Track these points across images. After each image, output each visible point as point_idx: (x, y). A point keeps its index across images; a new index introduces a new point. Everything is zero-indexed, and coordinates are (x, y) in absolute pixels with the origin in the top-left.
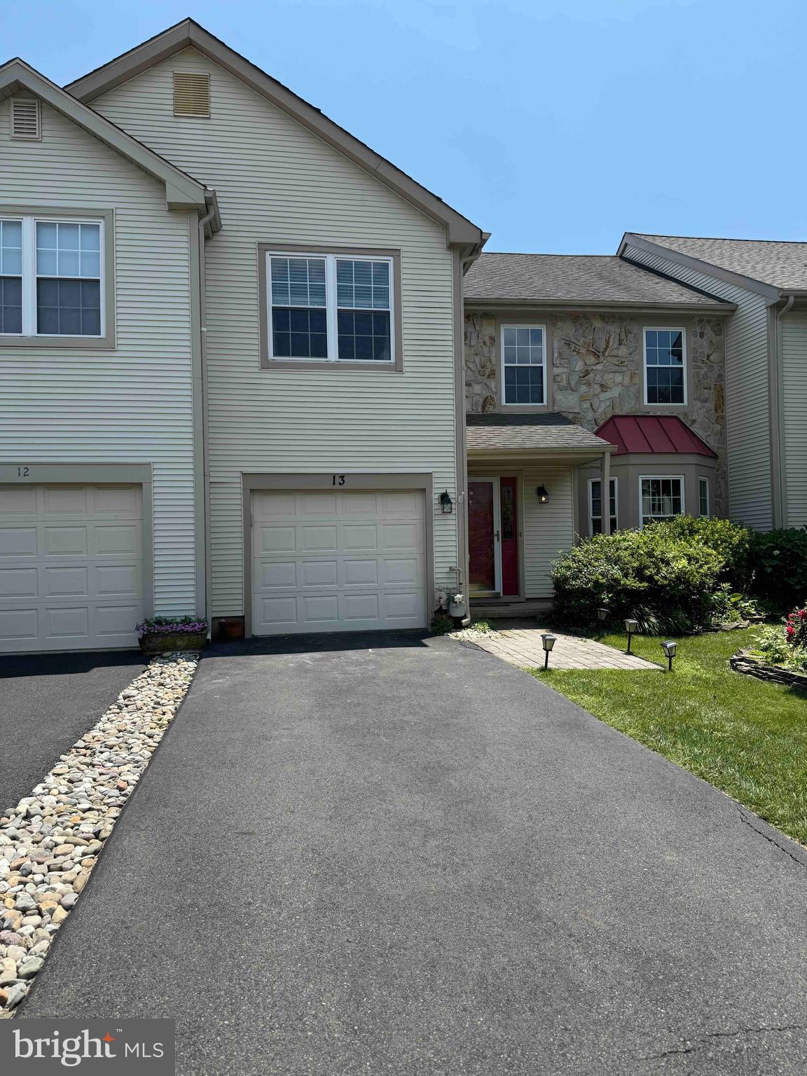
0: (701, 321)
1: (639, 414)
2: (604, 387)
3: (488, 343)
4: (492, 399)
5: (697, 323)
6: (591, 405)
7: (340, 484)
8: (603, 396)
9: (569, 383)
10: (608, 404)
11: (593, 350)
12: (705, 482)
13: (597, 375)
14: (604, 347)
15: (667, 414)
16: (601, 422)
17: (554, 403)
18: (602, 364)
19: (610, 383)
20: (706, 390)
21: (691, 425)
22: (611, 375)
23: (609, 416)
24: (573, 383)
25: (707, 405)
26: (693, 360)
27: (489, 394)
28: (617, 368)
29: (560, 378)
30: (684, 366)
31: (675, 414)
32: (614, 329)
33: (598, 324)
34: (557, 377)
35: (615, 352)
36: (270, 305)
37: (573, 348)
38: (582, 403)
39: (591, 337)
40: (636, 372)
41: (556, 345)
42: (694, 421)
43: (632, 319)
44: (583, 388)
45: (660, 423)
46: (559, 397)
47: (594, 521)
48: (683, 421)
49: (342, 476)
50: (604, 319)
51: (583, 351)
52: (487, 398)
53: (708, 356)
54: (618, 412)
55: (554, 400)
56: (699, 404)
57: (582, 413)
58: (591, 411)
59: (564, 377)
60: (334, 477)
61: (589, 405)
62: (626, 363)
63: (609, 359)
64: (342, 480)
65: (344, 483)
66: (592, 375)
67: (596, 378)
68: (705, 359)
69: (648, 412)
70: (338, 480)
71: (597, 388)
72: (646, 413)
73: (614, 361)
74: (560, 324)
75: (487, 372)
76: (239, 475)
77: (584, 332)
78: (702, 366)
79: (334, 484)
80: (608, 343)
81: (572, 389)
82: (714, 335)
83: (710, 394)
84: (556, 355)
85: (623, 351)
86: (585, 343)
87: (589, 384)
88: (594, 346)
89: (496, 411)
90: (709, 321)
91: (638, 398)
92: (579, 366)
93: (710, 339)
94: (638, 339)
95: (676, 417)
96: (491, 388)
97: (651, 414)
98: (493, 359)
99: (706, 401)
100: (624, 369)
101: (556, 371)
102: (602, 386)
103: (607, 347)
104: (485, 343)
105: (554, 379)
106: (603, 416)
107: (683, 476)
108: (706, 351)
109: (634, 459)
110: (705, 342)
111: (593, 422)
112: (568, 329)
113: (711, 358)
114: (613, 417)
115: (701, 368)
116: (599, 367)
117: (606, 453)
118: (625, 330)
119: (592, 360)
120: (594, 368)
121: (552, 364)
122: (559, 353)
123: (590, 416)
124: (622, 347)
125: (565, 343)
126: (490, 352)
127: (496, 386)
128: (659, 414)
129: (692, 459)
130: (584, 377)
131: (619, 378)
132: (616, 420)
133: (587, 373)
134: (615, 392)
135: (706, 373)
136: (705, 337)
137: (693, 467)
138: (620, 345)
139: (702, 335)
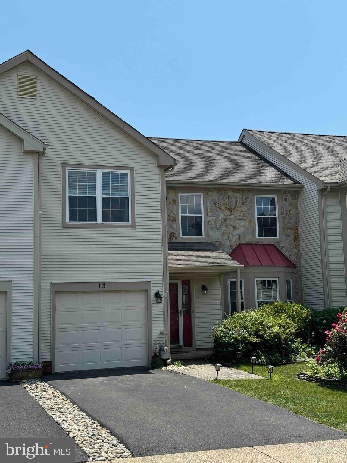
0: (285, 192)
1: (254, 243)
2: (235, 228)
3: (172, 203)
4: (175, 234)
5: (283, 194)
6: (228, 238)
7: (103, 288)
8: (234, 233)
9: (216, 226)
10: (237, 237)
11: (229, 208)
12: (289, 281)
13: (231, 221)
14: (234, 206)
15: (268, 243)
16: (234, 247)
17: (208, 236)
18: (234, 215)
19: (238, 226)
20: (289, 230)
21: (282, 249)
22: (238, 221)
23: (238, 244)
24: (218, 225)
25: (289, 238)
26: (282, 213)
27: (173, 231)
28: (242, 217)
29: (211, 223)
30: (277, 216)
31: (273, 243)
32: (239, 196)
33: (230, 193)
34: (209, 222)
35: (240, 209)
36: (67, 195)
37: (218, 206)
38: (223, 236)
39: (227, 200)
40: (252, 220)
41: (208, 205)
42: (283, 247)
43: (248, 191)
44: (224, 228)
45: (264, 247)
46: (211, 233)
47: (231, 303)
48: (277, 247)
49: (104, 284)
50: (234, 191)
51: (223, 208)
52: (172, 233)
53: (290, 211)
54: (243, 242)
55: (208, 234)
56: (285, 238)
57: (224, 242)
58: (228, 241)
59: (213, 222)
60: (100, 284)
61: (227, 238)
62: (246, 215)
63: (237, 213)
64: (104, 285)
65: (104, 288)
66: (228, 221)
67: (231, 223)
68: (288, 213)
69: (259, 242)
70: (102, 286)
71: (232, 229)
72: (258, 242)
73: (240, 213)
74: (210, 193)
75: (172, 219)
76: (49, 284)
77: (223, 197)
78: (287, 216)
79: (100, 288)
80: (236, 204)
81: (217, 229)
82: (292, 200)
83: (291, 232)
84: (209, 210)
85: (244, 208)
86: (224, 204)
87: (227, 226)
88: (229, 205)
89: (177, 241)
90: (289, 192)
91: (253, 234)
92: (221, 216)
93: (290, 202)
94: (252, 202)
95: (273, 245)
96: (174, 227)
97: (260, 243)
98: (175, 212)
99: (289, 236)
100: (246, 218)
101: (209, 218)
102: (234, 227)
103: (236, 206)
104: (170, 203)
105: (208, 223)
106: (235, 244)
107: (277, 278)
108: (288, 208)
109: (252, 269)
110: (287, 204)
111: (230, 247)
112: (215, 196)
113: (291, 212)
114: (240, 245)
115: (286, 218)
116: (232, 217)
117: (238, 270)
118: (245, 197)
119: (228, 213)
120: (229, 217)
121: (207, 215)
122: (211, 209)
123: (228, 243)
124: (244, 206)
125: (213, 203)
126: (173, 208)
127: (176, 227)
128: (264, 243)
129: (282, 269)
130: (224, 222)
131: (242, 223)
132: (242, 246)
133: (225, 220)
134: (241, 231)
135: (288, 221)
136: (287, 201)
137: (283, 273)
138: (243, 205)
139: (286, 200)
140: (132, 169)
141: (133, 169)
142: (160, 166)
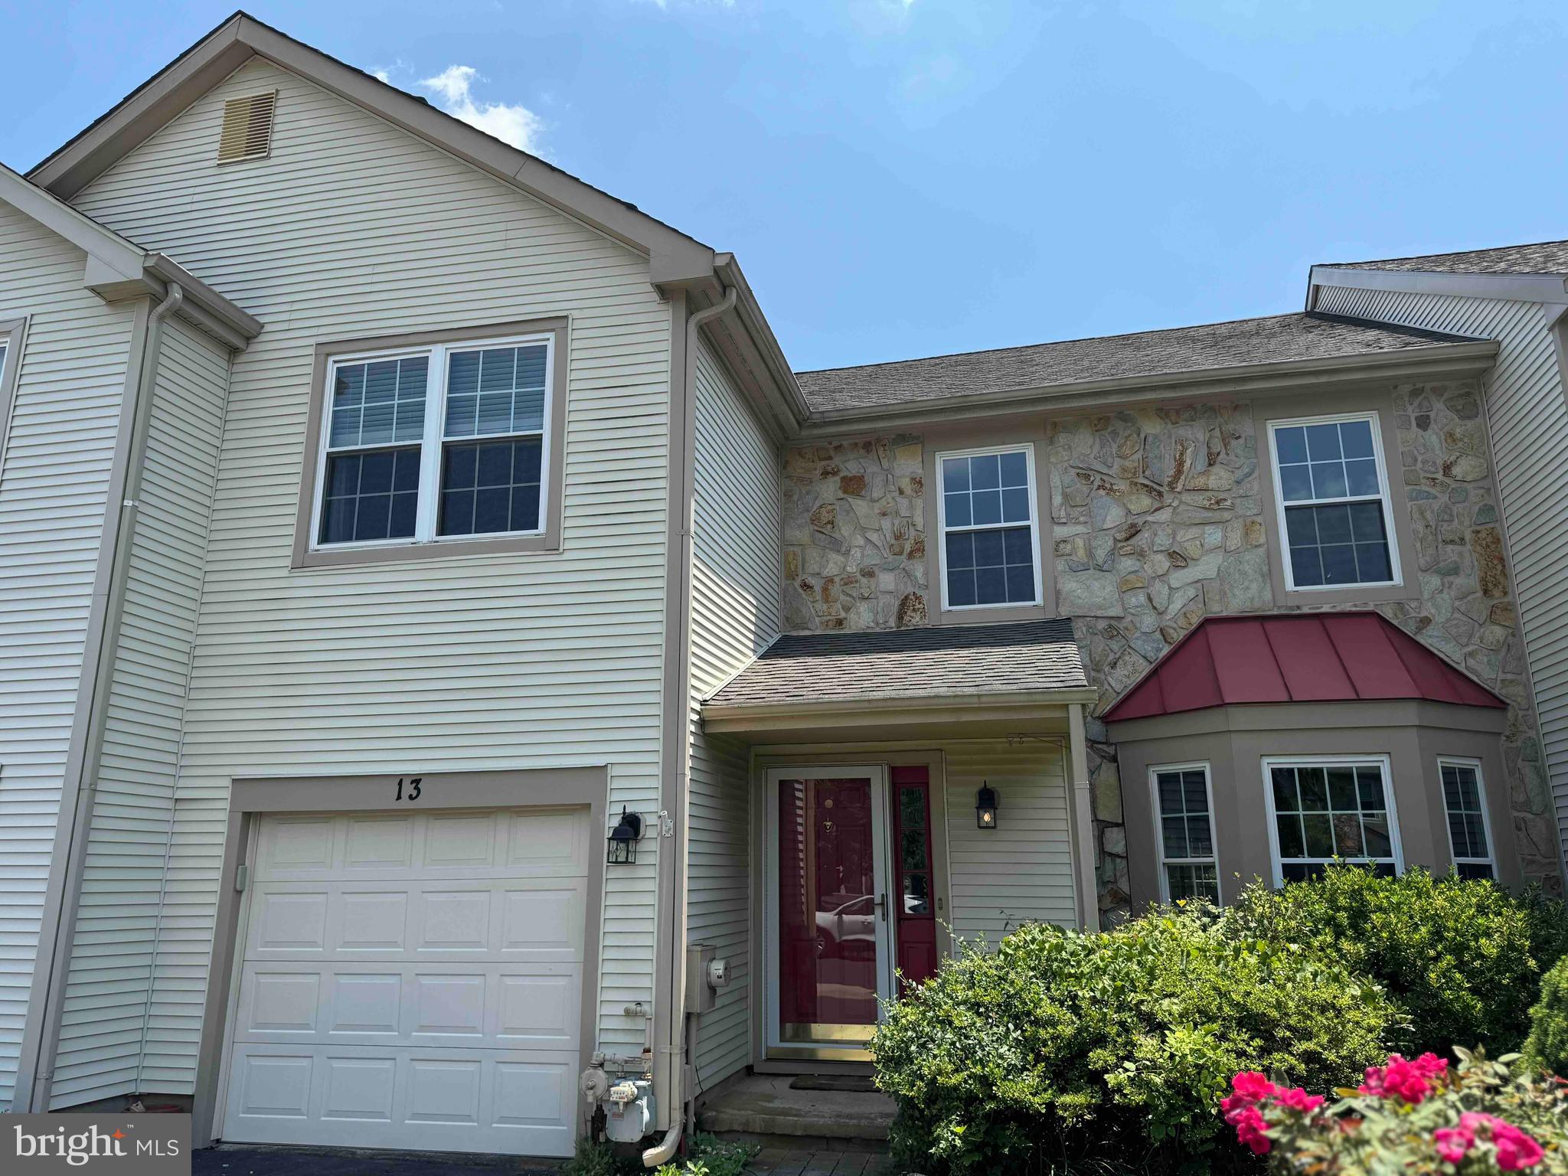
0: (1415, 393)
1: (1275, 612)
2: (1178, 559)
3: (908, 491)
4: (918, 598)
5: (1406, 395)
6: (1150, 600)
7: (411, 797)
8: (1178, 578)
9: (1090, 554)
10: (1191, 593)
11: (1146, 482)
12: (1468, 774)
13: (1160, 533)
14: (1172, 472)
15: (1348, 607)
16: (1178, 636)
17: (1057, 598)
18: (1170, 510)
19: (1192, 549)
20: (1450, 547)
21: (1419, 630)
22: (1194, 532)
23: (1195, 621)
24: (1101, 554)
25: (1459, 581)
26: (1406, 479)
27: (910, 590)
28: (1210, 514)
29: (1069, 547)
30: (1384, 495)
31: (1370, 608)
32: (1196, 434)
33: (1152, 427)
34: (1062, 546)
35: (1200, 482)
36: (324, 448)
37: (1097, 483)
38: (1126, 597)
39: (1139, 455)
40: (1259, 519)
41: (1056, 480)
42: (1425, 622)
43: (1236, 408)
44: (1127, 564)
45: (1324, 627)
46: (1070, 585)
47: (1171, 869)
48: (1395, 622)
49: (416, 781)
50: (1167, 415)
51: (1122, 486)
52: (906, 598)
53: (1447, 469)
54: (1217, 609)
55: (1058, 593)
56: (1435, 581)
57: (1129, 618)
58: (1149, 611)
59: (1080, 542)
60: (400, 784)
61: (1142, 599)
62: (1228, 503)
63: (1186, 497)
64: (417, 788)
65: (419, 792)
66: (1146, 534)
67: (1158, 540)
68: (1440, 476)
69: (1298, 607)
70: (408, 789)
71: (1163, 563)
72: (1291, 608)
73: (1200, 499)
74: (1062, 438)
75: (908, 548)
76: (227, 782)
77: (1120, 447)
78: (1433, 491)
79: (399, 797)
80: (1180, 464)
81: (1100, 568)
82: (1457, 420)
83: (1469, 558)
84: (1057, 500)
85: (1219, 478)
86: (1124, 470)
87: (1141, 554)
88: (1146, 473)
89: (927, 623)
90: (1438, 392)
91: (1271, 572)
92: (1114, 516)
93: (1446, 429)
94: (1257, 448)
95: (1373, 614)
96: (916, 578)
97: (1306, 610)
98: (919, 521)
99: (1455, 571)
100: (1226, 515)
101: (1060, 532)
102: (1172, 555)
103: (1179, 472)
104: (901, 492)
105: (1056, 549)
106: (1182, 622)
107: (1385, 758)
108: (1441, 457)
109: (1241, 719)
110: (1433, 437)
111: (1158, 635)
112: (1084, 446)
113: (1457, 471)
114: (1207, 622)
115: (1428, 495)
116: (1164, 516)
117: (1071, 707)
118: (1222, 433)
119: (1145, 502)
120: (1150, 518)
121: (1050, 520)
122: (1065, 496)
123: (1149, 621)
124: (1216, 469)
125: (1078, 474)
126: (911, 507)
127: (926, 574)
128: (1326, 609)
129: (1409, 714)
130: (1127, 539)
131: (1213, 536)
132: (1210, 628)
133: (1133, 531)
134: (1206, 567)
135: (1446, 509)
136: (1433, 425)
137: (1415, 729)
138: (1210, 465)
139: (1423, 423)
140: (558, 322)
141: (561, 323)
142: (664, 292)
